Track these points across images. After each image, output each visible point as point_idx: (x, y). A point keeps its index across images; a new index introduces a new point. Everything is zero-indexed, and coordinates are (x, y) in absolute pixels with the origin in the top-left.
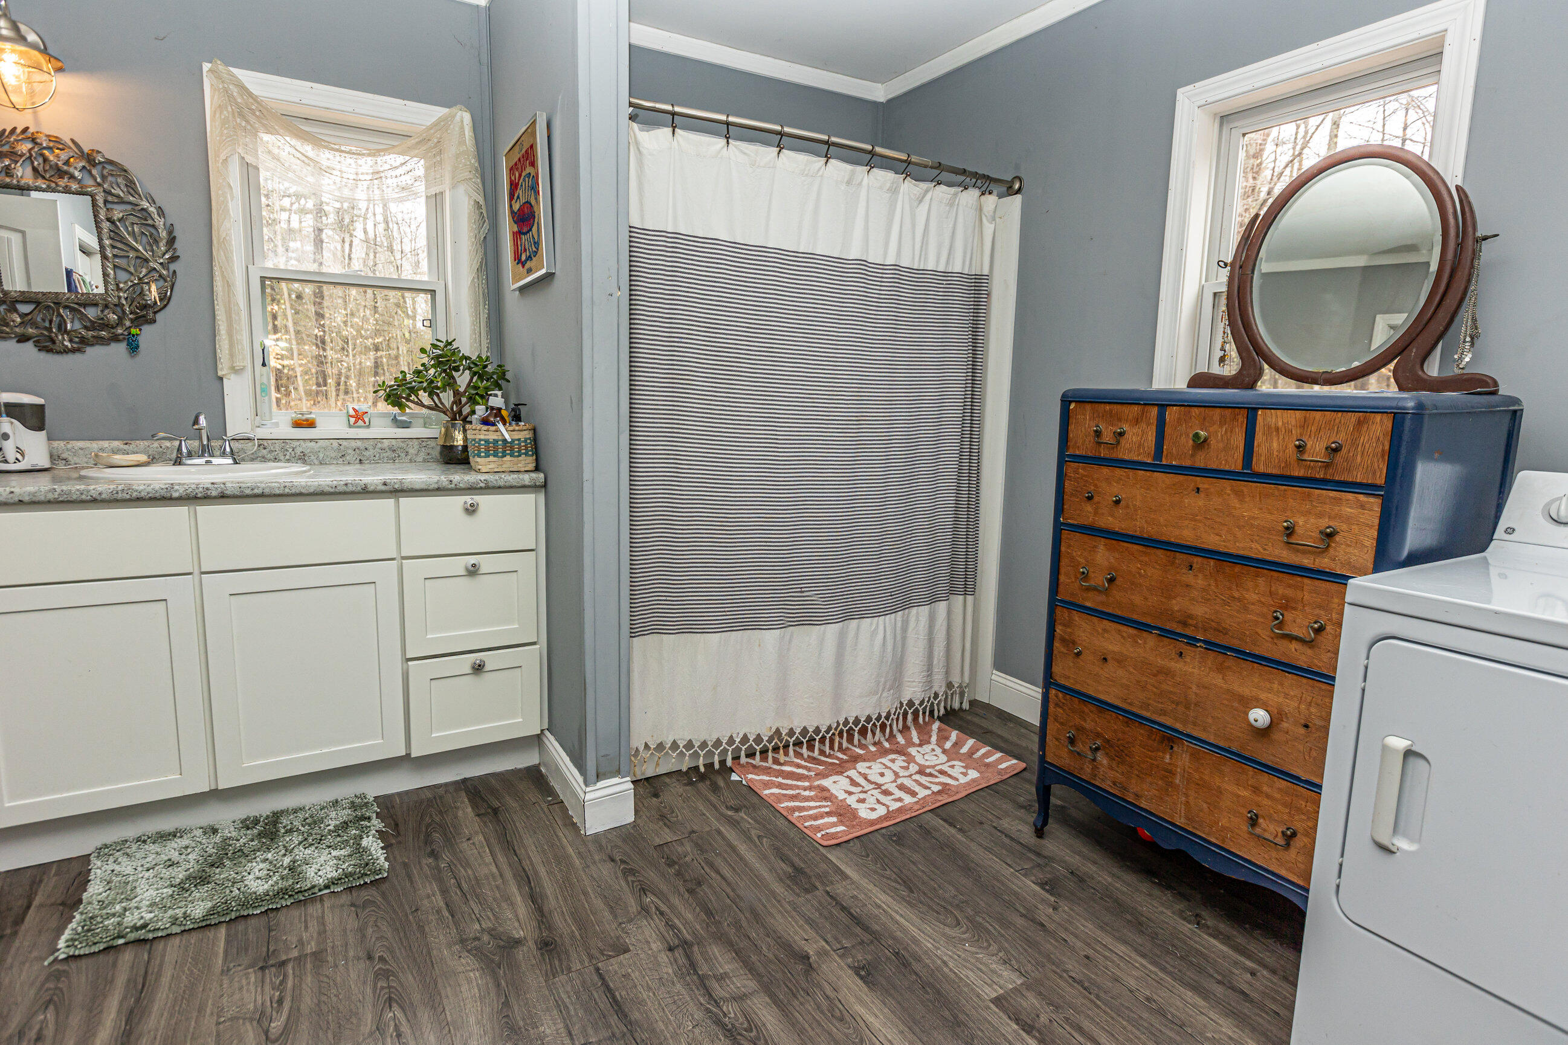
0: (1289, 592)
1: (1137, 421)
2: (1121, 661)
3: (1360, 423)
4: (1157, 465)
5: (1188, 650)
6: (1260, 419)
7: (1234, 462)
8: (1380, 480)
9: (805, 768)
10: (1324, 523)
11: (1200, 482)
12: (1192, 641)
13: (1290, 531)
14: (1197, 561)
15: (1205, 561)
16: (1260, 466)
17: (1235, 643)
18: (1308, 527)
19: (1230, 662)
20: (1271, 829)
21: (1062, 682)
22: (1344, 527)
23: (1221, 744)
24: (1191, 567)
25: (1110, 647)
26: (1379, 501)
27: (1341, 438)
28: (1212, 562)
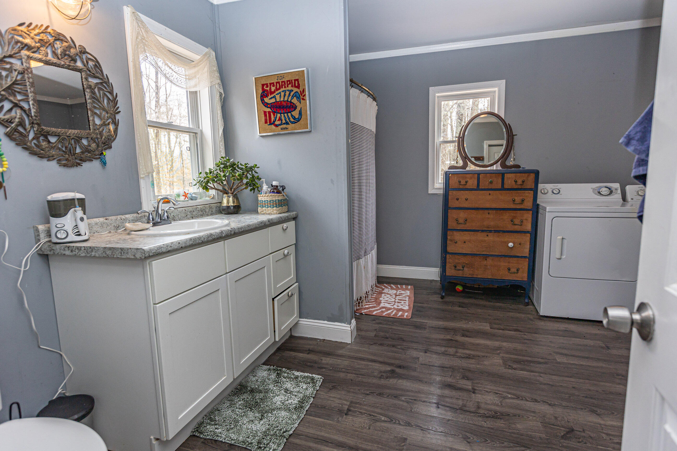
0: (514, 215)
1: (471, 178)
2: (470, 241)
3: (528, 176)
4: (478, 188)
5: (489, 234)
6: (505, 176)
7: (499, 186)
8: (533, 187)
9: (372, 304)
10: (521, 198)
11: (490, 192)
12: (490, 231)
13: (514, 201)
14: (490, 211)
15: (493, 211)
16: (506, 187)
17: (502, 229)
18: (518, 199)
19: (500, 234)
20: (513, 270)
21: (451, 252)
22: (526, 198)
23: (500, 254)
24: (489, 213)
25: (466, 238)
26: (533, 192)
27: (524, 179)
28: (495, 211)
